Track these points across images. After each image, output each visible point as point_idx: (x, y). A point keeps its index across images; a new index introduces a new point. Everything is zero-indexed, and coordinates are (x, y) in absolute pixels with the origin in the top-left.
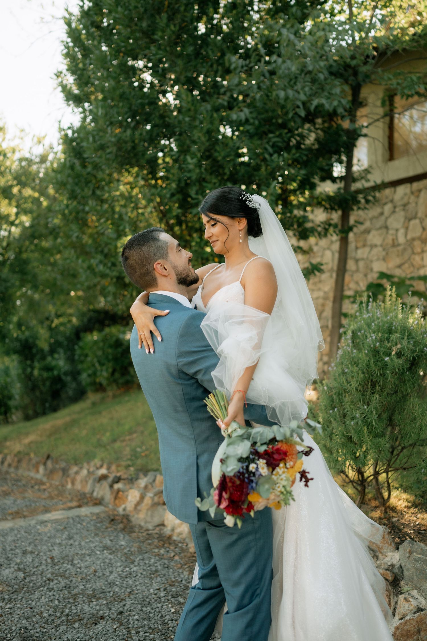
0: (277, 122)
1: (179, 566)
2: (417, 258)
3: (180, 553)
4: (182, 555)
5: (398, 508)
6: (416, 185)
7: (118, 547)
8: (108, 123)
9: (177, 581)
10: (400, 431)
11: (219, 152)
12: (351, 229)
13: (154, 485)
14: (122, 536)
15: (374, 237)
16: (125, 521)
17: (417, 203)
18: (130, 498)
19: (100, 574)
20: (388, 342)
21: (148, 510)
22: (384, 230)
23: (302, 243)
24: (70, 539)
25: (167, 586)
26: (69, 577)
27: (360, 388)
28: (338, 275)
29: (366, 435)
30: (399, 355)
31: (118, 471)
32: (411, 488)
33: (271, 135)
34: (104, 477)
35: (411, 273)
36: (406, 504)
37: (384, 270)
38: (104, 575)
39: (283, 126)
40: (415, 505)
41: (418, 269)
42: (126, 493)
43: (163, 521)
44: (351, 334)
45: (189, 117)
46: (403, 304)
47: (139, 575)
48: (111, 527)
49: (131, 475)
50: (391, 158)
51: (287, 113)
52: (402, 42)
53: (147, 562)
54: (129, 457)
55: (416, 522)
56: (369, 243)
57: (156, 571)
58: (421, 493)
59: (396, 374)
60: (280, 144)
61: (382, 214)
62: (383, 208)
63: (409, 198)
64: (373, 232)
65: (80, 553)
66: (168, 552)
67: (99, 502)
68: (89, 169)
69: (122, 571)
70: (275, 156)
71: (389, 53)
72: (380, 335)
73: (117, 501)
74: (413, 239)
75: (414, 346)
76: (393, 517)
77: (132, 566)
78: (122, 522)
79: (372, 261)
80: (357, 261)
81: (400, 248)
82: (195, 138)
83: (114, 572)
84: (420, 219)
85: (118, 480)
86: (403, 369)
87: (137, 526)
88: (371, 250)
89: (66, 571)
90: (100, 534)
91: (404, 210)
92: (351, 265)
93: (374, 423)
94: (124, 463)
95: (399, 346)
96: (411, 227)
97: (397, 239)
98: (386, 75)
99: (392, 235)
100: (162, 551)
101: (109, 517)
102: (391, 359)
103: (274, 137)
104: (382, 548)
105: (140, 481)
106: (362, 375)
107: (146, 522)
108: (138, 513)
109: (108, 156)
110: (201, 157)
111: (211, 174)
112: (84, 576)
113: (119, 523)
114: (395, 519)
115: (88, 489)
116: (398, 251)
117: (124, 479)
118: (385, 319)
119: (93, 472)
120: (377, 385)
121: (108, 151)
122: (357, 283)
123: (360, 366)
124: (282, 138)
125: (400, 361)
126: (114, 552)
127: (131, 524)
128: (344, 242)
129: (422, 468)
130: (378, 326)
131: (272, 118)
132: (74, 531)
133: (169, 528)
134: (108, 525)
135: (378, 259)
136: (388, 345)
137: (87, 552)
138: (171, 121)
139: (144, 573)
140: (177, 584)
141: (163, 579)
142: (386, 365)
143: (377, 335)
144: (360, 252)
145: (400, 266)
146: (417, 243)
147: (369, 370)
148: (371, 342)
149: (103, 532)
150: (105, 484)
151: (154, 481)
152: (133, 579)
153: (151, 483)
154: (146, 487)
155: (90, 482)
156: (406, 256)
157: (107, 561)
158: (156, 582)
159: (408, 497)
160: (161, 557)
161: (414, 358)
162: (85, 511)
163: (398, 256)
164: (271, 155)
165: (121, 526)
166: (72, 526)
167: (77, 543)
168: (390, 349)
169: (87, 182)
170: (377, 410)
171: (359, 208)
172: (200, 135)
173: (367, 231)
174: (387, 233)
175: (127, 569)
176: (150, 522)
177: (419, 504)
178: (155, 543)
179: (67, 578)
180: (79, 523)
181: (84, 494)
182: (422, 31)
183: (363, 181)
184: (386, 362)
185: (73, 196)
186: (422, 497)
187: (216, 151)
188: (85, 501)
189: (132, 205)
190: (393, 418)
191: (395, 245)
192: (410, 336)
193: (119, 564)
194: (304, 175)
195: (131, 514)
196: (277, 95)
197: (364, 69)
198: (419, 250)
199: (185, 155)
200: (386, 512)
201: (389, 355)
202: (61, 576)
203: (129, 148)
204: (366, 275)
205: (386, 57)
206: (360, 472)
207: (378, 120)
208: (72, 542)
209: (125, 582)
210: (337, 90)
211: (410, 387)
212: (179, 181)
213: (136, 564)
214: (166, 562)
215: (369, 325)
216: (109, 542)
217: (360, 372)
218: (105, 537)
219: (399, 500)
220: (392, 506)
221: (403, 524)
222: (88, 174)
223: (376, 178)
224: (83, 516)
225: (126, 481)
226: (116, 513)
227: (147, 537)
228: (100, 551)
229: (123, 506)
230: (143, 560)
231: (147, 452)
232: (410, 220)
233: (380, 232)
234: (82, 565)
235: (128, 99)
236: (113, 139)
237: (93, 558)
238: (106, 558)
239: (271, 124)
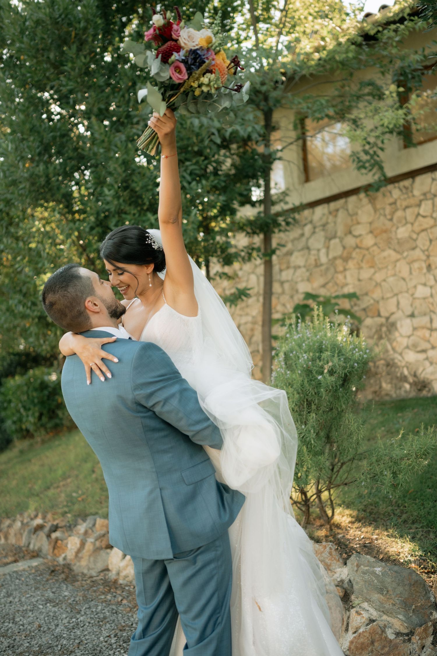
0: (192, 149)
1: (128, 609)
2: (340, 277)
3: (128, 597)
4: (130, 598)
5: (343, 524)
6: (333, 205)
7: (61, 598)
8: (18, 158)
9: (127, 625)
10: (338, 447)
11: (136, 182)
12: (273, 252)
13: (94, 529)
14: (65, 586)
15: (297, 259)
16: (66, 570)
17: (335, 223)
18: (69, 546)
19: (45, 629)
20: (320, 361)
21: (90, 556)
22: (306, 251)
23: (227, 269)
24: (9, 596)
25: (117, 631)
26: (12, 636)
27: (296, 408)
28: (265, 298)
29: (306, 455)
30: (331, 372)
31: (54, 520)
32: (353, 503)
33: (188, 163)
34: (40, 528)
35: (336, 291)
36: (350, 519)
37: (310, 290)
38: (49, 629)
39: (200, 153)
40: (358, 519)
41: (342, 287)
42: (65, 541)
43: (108, 566)
44: (283, 356)
45: (103, 148)
46: (331, 322)
47: (87, 624)
48: (52, 579)
49: (69, 522)
50: (307, 180)
51: (202, 141)
52: (309, 67)
53: (94, 610)
54: (65, 503)
55: (360, 536)
56: (292, 264)
57: (105, 618)
58: (362, 507)
59: (330, 392)
60: (197, 172)
61: (302, 235)
62: (303, 229)
63: (328, 218)
64: (296, 254)
65: (21, 609)
66: (115, 597)
67: (36, 554)
69: (69, 623)
70: (194, 183)
71: (297, 78)
72: (311, 354)
73: (56, 551)
74: (335, 258)
75: (345, 362)
76: (338, 533)
77: (78, 616)
78: (63, 572)
79: (296, 283)
80: (282, 283)
81: (323, 268)
82: (111, 169)
83: (60, 624)
84: (340, 238)
85: (55, 528)
86: (336, 386)
87: (80, 574)
88: (295, 271)
89: (8, 630)
90: (41, 587)
91: (323, 230)
92: (276, 288)
93: (313, 442)
94: (60, 511)
95: (330, 364)
96: (331, 247)
97: (319, 259)
98: (297, 100)
99: (314, 255)
100: (109, 597)
101: (49, 569)
102: (324, 377)
103: (191, 165)
104: (330, 565)
105: (79, 527)
106: (297, 396)
107: (89, 569)
108: (79, 561)
109: (21, 192)
110: (119, 188)
111: (130, 205)
112: (28, 632)
113: (60, 574)
114: (340, 536)
115: (23, 542)
116: (321, 271)
117: (61, 527)
118: (315, 339)
119: (27, 523)
120: (313, 404)
121: (21, 186)
122: (284, 305)
123: (295, 386)
124: (200, 166)
125: (333, 379)
126: (57, 604)
127: (73, 573)
128: (268, 265)
129: (362, 482)
130: (309, 346)
131: (188, 146)
132: (13, 587)
133: (114, 572)
134: (48, 577)
135: (302, 280)
136: (320, 364)
137: (29, 608)
138: (86, 153)
139: (92, 621)
140: (127, 628)
141: (113, 625)
142: (319, 384)
143: (309, 354)
144: (284, 274)
145: (324, 286)
146: (339, 262)
147: (304, 389)
148: (303, 362)
149: (43, 585)
150: (42, 535)
151: (94, 525)
152: (81, 629)
153: (91, 528)
154: (86, 533)
155: (25, 534)
156: (329, 276)
157: (51, 614)
158: (105, 630)
159: (351, 512)
160: (108, 603)
161: (346, 375)
162: (21, 566)
163: (321, 275)
164: (190, 183)
165: (63, 576)
166: (10, 583)
167: (17, 600)
168: (322, 367)
170: (314, 429)
171: (280, 231)
172: (116, 166)
173: (290, 253)
174: (309, 254)
175: (74, 620)
176: (92, 569)
177: (363, 518)
178: (101, 590)
179: (9, 638)
180: (17, 579)
181: (20, 548)
182: (327, 56)
183: (282, 204)
184: (319, 380)
186: (365, 511)
187: (133, 181)
188: (22, 555)
189: (50, 241)
190: (330, 435)
191: (318, 265)
192: (340, 353)
193: (64, 616)
194: (224, 201)
195: (72, 563)
196: (191, 123)
197: (274, 94)
198: (341, 268)
199: (102, 187)
200: (331, 530)
201: (322, 373)
202: (3, 637)
203: (43, 183)
204: (292, 297)
205: (294, 82)
206: (303, 493)
207: (291, 143)
208: (11, 599)
209: (72, 634)
210: (250, 116)
211: (344, 403)
212: (98, 213)
213: (83, 613)
214: (114, 607)
215: (300, 346)
216: (51, 595)
217: (295, 393)
218: (47, 590)
219: (343, 516)
220: (336, 523)
221: (348, 540)
223: (294, 200)
224: (21, 571)
225: (64, 529)
226: (56, 563)
227: (91, 584)
228: (42, 605)
229: (63, 555)
230: (89, 608)
231: (84, 497)
232: (330, 239)
233: (302, 253)
234: (25, 621)
235: (39, 133)
236: (26, 175)
237: (36, 613)
238: (50, 611)
239: (187, 152)
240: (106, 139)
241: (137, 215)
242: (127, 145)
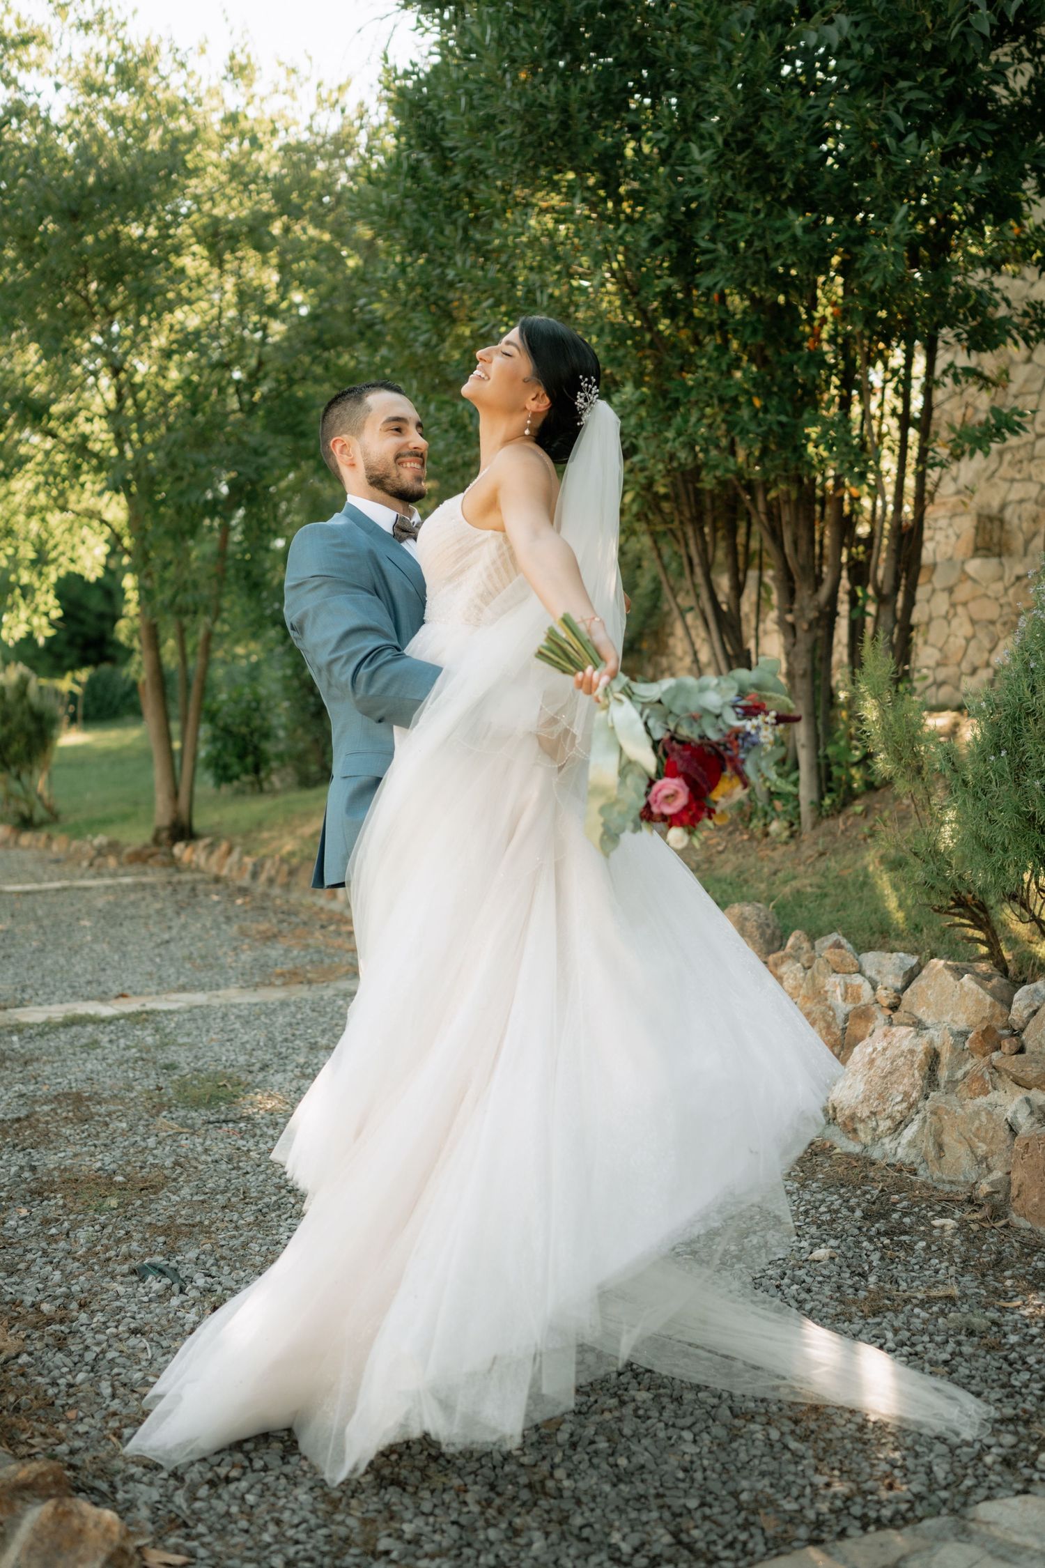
0: (919, 47)
8: (505, 64)
11: (769, 132)
23: (979, 360)
33: (903, 84)
39: (936, 58)
51: (946, 26)
60: (925, 107)
68: (458, 175)
70: (912, 137)
82: (713, 96)
103: (910, 89)
109: (502, 144)
110: (726, 143)
111: (748, 188)
121: (504, 131)
124: (932, 91)
131: (909, 38)
164: (900, 137)
169: (450, 210)
185: (416, 244)
187: (762, 127)
189: (558, 268)
194: (984, 185)
199: (687, 140)
203: (554, 126)
212: (672, 206)
222: (456, 186)
236: (517, 106)
239: (903, 54)
240: (708, 20)
241: (762, 215)
242: (756, 37)
